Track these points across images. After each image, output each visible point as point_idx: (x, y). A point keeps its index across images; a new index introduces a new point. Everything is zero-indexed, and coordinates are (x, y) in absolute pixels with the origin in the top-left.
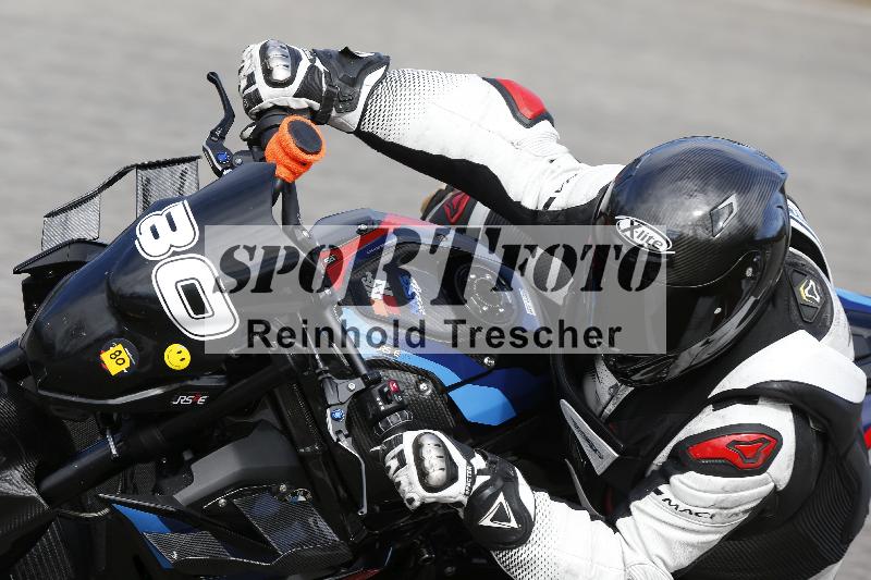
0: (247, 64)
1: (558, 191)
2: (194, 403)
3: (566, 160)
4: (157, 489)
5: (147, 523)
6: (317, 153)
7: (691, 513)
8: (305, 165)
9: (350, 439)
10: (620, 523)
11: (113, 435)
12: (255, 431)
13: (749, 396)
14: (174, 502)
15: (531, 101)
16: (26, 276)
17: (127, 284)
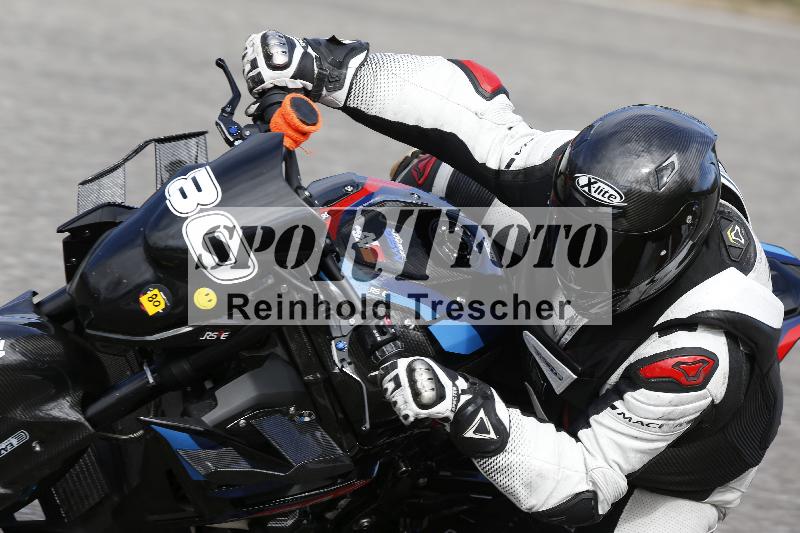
0: (250, 50)
1: (517, 154)
2: (218, 338)
3: (522, 128)
4: (185, 413)
5: (180, 441)
6: (314, 124)
7: (642, 424)
8: (305, 134)
9: (352, 366)
10: (582, 433)
11: (149, 366)
12: (267, 363)
13: (690, 324)
14: (202, 423)
15: (491, 78)
16: (67, 234)
17: (160, 239)
